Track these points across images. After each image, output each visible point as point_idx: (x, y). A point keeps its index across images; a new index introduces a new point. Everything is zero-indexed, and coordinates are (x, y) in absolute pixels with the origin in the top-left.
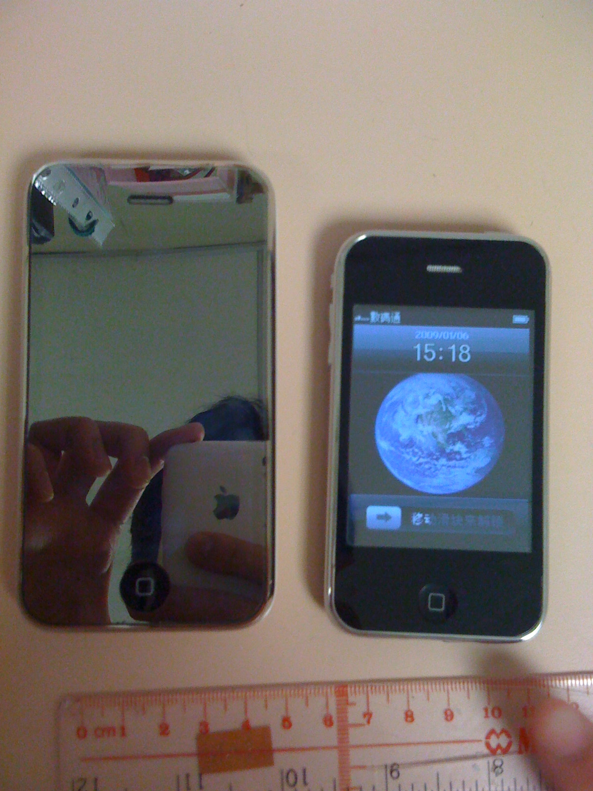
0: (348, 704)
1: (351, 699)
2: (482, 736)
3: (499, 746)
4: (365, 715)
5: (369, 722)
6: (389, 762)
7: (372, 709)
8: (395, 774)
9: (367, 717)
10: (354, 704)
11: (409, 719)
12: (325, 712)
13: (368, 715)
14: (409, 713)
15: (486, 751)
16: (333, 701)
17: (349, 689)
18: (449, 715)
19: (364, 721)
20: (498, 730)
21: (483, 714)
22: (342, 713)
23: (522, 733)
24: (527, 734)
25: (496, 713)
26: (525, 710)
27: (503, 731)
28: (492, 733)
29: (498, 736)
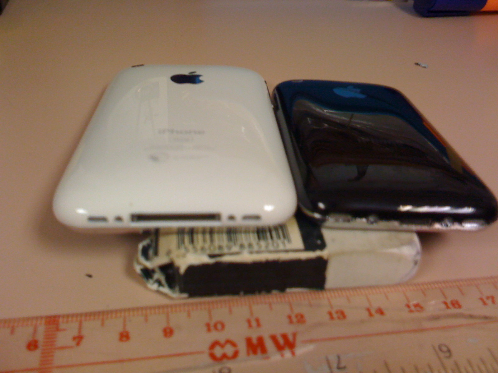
0: (58, 329)
1: (62, 326)
2: (205, 347)
3: (224, 356)
4: (74, 338)
5: (78, 344)
7: (84, 333)
9: (77, 340)
10: (64, 330)
11: (124, 339)
12: (30, 339)
13: (79, 339)
14: (125, 334)
15: (209, 360)
16: (41, 329)
17: (61, 319)
18: (168, 332)
19: (73, 343)
20: (222, 341)
21: (205, 328)
22: (50, 338)
23: (249, 341)
24: (255, 341)
25: (219, 326)
26: (249, 322)
27: (228, 342)
28: (215, 344)
29: (222, 346)
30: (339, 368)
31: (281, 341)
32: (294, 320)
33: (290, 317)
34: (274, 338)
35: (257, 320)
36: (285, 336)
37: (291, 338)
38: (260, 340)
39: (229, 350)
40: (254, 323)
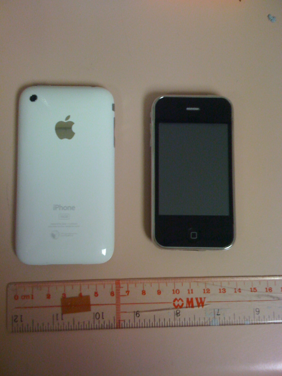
0: (120, 287)
1: (122, 286)
2: (172, 301)
3: (178, 305)
4: (126, 292)
5: (128, 294)
6: (136, 311)
7: (130, 289)
8: (138, 315)
11: (144, 294)
12: (111, 291)
13: (128, 292)
14: (144, 291)
15: (173, 307)
16: (114, 286)
17: (121, 282)
18: (159, 292)
19: (126, 294)
20: (178, 299)
21: (172, 292)
22: (118, 291)
23: (188, 299)
24: (190, 300)
25: (178, 292)
26: (189, 290)
27: (180, 299)
28: (176, 299)
29: (178, 301)
30: (218, 315)
31: (199, 301)
32: (206, 291)
33: (204, 290)
34: (197, 299)
35: (192, 290)
36: (201, 299)
37: (203, 300)
38: (192, 299)
39: (180, 303)
40: (190, 292)
